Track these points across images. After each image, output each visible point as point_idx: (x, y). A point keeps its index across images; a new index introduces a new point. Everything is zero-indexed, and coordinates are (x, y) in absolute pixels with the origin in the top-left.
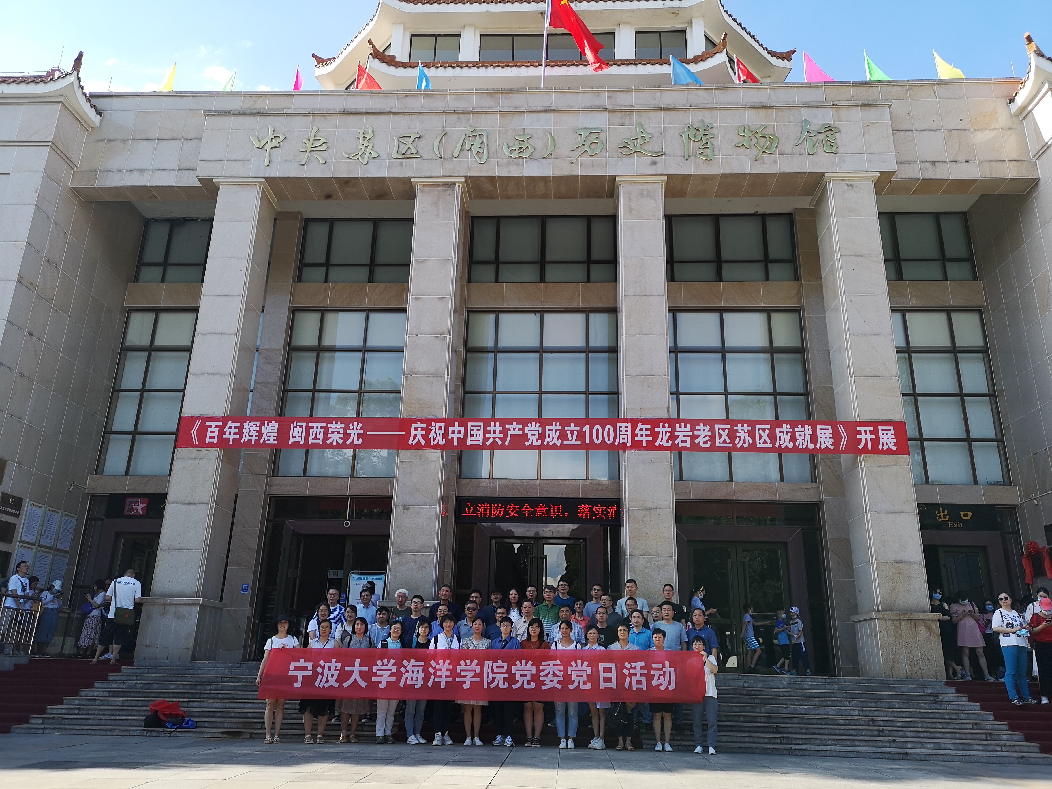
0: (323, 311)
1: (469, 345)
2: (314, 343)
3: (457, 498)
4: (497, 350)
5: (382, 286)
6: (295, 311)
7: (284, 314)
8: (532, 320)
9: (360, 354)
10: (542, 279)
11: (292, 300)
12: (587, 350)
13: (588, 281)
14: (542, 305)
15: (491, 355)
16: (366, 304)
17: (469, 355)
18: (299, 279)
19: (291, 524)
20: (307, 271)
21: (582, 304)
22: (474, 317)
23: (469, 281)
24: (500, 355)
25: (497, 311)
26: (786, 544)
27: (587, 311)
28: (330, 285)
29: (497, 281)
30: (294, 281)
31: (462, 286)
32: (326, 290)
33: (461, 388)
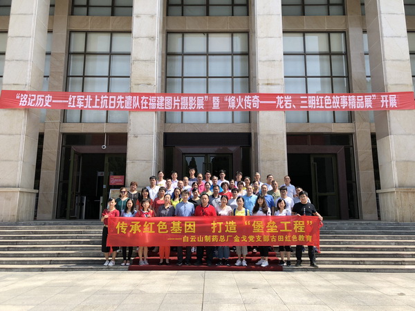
0: (87, 32)
1: (168, 51)
2: (83, 50)
3: (164, 133)
4: (183, 54)
5: (119, 18)
6: (70, 32)
7: (64, 34)
8: (202, 38)
9: (108, 57)
10: (208, 14)
11: (68, 25)
12: (232, 54)
13: (233, 15)
14: (207, 29)
15: (180, 57)
16: (110, 29)
17: (168, 57)
18: (72, 13)
19: (74, 148)
20: (76, 10)
21: (229, 29)
22: (171, 36)
23: (167, 15)
24: (185, 57)
25: (183, 33)
26: (336, 155)
27: (232, 33)
28: (90, 17)
29: (183, 15)
30: (69, 15)
31: (163, 18)
32: (87, 20)
33: (164, 74)
